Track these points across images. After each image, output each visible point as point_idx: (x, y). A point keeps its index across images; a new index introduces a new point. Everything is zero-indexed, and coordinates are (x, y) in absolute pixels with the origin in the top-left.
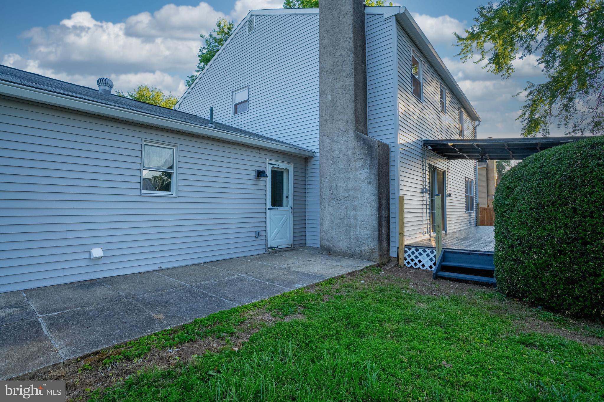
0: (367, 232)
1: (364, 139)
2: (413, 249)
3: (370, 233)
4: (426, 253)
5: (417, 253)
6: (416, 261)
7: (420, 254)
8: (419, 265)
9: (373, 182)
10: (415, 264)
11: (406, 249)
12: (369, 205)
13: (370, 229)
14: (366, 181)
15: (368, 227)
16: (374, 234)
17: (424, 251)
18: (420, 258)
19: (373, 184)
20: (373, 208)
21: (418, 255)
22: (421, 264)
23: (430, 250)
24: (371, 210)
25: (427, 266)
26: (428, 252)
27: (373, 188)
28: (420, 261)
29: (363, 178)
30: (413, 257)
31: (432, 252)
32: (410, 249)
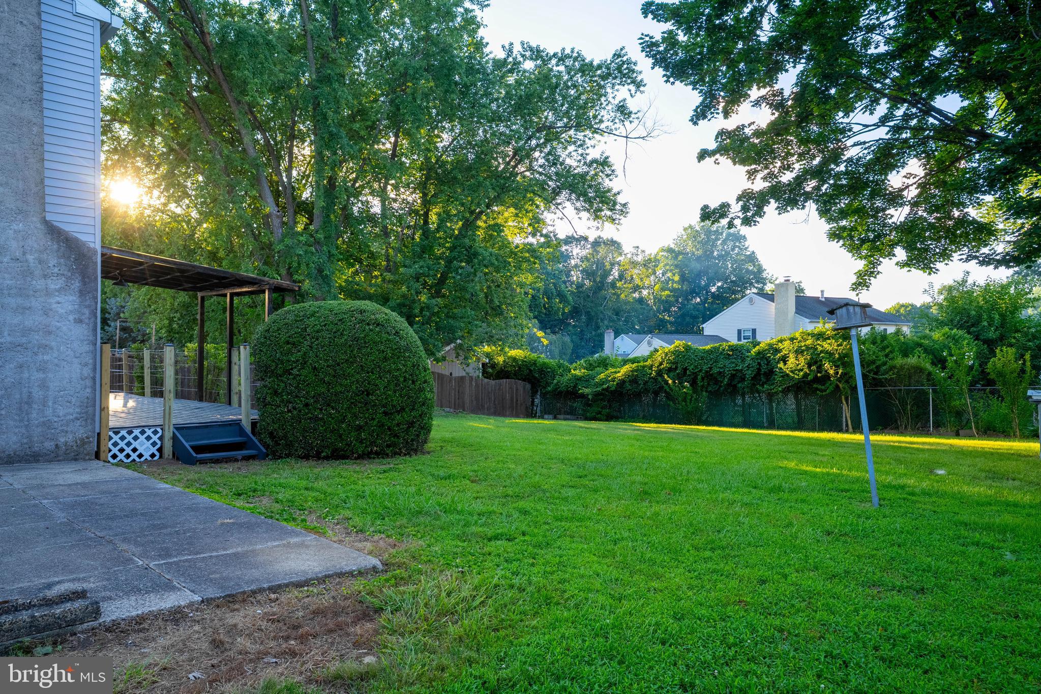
0: (71, 410)
1: (67, 240)
2: (123, 433)
3: (77, 410)
4: (146, 435)
5: (129, 438)
6: (128, 450)
7: (136, 438)
8: (134, 456)
9: (87, 321)
10: (128, 456)
11: (111, 433)
12: (76, 361)
13: (78, 404)
14: (71, 318)
15: (73, 400)
16: (86, 412)
17: (143, 432)
18: (135, 444)
19: (88, 324)
20: (86, 365)
21: (132, 441)
22: (137, 453)
23: (152, 430)
24: (82, 370)
25: (147, 456)
26: (149, 432)
27: (86, 332)
28: (135, 450)
29: (63, 311)
30: (122, 444)
31: (155, 432)
32: (116, 433)
